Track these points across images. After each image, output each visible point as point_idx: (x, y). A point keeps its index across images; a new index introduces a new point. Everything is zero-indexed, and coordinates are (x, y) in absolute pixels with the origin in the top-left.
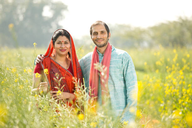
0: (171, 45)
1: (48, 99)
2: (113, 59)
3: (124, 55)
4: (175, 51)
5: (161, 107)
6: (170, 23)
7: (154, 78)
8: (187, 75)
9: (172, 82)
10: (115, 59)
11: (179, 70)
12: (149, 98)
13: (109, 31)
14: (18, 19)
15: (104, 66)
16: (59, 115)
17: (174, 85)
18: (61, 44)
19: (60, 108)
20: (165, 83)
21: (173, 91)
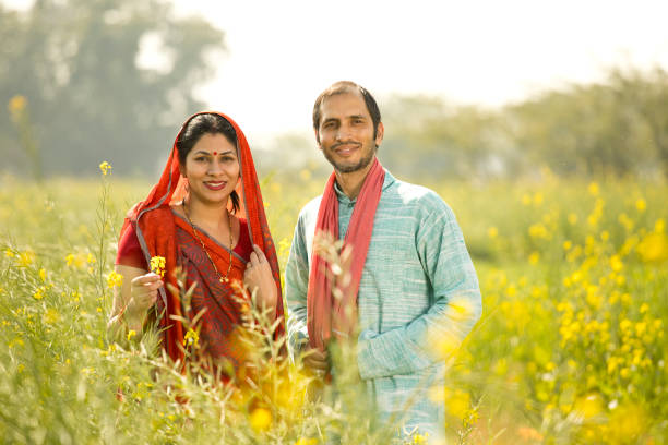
0: (582, 167)
1: (149, 358)
2: (383, 217)
3: (423, 201)
4: (594, 188)
5: (547, 384)
6: (580, 89)
7: (524, 280)
8: (637, 271)
9: (583, 297)
10: (390, 217)
11: (609, 256)
12: (506, 351)
13: (379, 118)
14: (52, 79)
15: (340, 244)
16: (187, 412)
17: (592, 308)
18: (210, 161)
19: (189, 391)
20: (559, 301)
21: (588, 327)
